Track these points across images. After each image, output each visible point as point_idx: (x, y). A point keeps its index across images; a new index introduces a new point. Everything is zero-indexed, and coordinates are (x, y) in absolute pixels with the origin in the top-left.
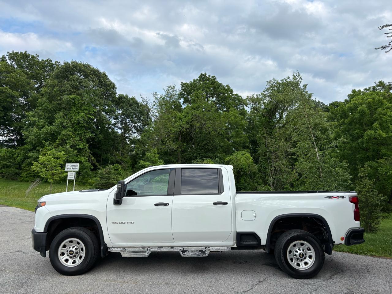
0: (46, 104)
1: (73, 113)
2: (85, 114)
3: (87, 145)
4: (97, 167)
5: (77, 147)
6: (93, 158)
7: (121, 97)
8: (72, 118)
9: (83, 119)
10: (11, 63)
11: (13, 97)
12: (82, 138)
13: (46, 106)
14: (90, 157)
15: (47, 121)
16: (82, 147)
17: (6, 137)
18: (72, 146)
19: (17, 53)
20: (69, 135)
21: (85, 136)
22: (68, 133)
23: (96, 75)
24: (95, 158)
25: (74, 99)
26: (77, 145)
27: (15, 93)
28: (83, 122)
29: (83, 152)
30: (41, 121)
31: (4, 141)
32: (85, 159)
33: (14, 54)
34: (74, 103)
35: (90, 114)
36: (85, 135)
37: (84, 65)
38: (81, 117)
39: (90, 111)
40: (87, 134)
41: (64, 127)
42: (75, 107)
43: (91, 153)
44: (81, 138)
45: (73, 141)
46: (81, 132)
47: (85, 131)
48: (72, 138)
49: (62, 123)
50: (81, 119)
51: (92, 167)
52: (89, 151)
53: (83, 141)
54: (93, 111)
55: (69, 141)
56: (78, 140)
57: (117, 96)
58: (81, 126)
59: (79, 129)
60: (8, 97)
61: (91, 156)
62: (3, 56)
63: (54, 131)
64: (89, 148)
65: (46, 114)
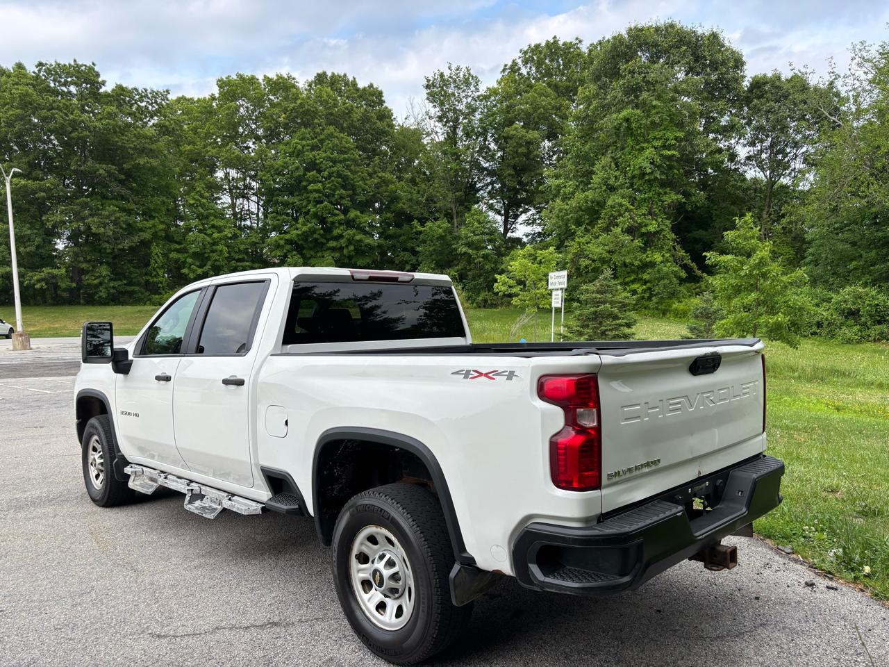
0: (578, 144)
1: (630, 154)
2: (655, 148)
3: (668, 222)
4: (694, 272)
5: (643, 230)
6: (682, 253)
7: (758, 84)
8: (629, 166)
9: (651, 163)
10: (528, 73)
11: (529, 143)
12: (655, 207)
13: (578, 149)
14: (675, 250)
15: (582, 182)
16: (653, 230)
17: (539, 224)
18: (630, 231)
19: (537, 46)
20: (621, 205)
21: (660, 204)
22: (620, 200)
23: (688, 44)
24: (686, 252)
25: (627, 120)
26: (641, 225)
27: (533, 135)
28: (650, 171)
29: (659, 239)
30: (570, 183)
31: (534, 234)
32: (663, 256)
33: (532, 51)
34: (629, 128)
35: (669, 148)
36: (660, 200)
37: (657, 29)
38: (647, 158)
39: (667, 140)
40: (665, 198)
41: (612, 189)
42: (633, 138)
43: (677, 241)
44: (651, 209)
45: (631, 219)
46: (651, 195)
47: (661, 190)
48: (629, 212)
49: (605, 181)
50: (646, 164)
51: (683, 274)
52: (673, 236)
53: (656, 215)
54: (676, 139)
55: (621, 219)
56: (644, 215)
57: (746, 84)
58: (649, 181)
59: (646, 187)
60: (521, 146)
61: (678, 247)
62: (514, 61)
63: (592, 202)
64: (673, 229)
65: (579, 167)
